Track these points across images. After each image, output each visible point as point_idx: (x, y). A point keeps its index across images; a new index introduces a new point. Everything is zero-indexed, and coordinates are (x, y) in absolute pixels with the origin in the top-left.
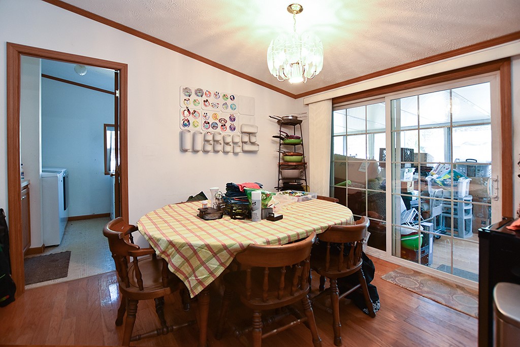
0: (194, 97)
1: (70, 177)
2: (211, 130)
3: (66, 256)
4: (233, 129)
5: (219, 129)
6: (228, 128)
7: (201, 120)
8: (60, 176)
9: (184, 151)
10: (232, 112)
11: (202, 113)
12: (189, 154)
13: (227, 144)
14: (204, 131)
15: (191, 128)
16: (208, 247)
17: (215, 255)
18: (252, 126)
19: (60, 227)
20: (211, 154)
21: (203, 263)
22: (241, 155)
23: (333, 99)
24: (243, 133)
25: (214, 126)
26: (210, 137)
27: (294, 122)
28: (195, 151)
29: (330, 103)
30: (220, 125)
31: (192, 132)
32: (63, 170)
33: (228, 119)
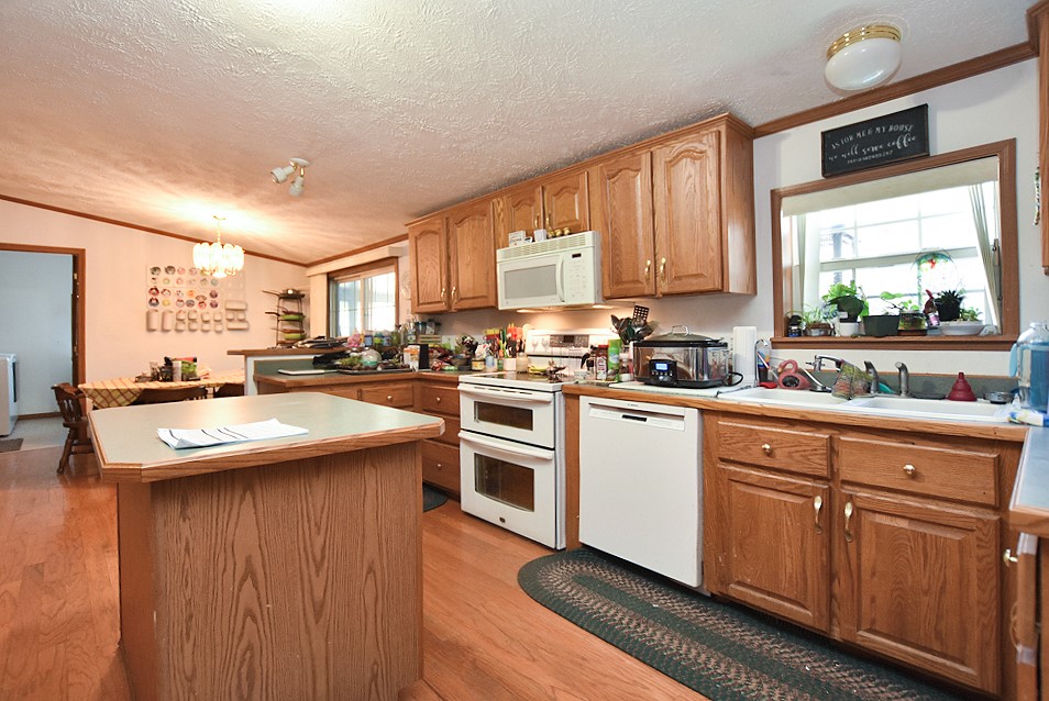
0: (163, 274)
1: (20, 365)
2: (186, 308)
3: (20, 441)
4: (214, 305)
5: (196, 307)
6: (208, 305)
7: (173, 299)
8: (10, 361)
9: (150, 330)
10: (213, 288)
11: (174, 291)
12: (158, 334)
13: (207, 322)
14: (177, 309)
15: (160, 307)
16: (118, 390)
17: (122, 394)
18: (241, 302)
19: (11, 425)
20: (186, 334)
21: (114, 399)
22: (226, 333)
23: (328, 274)
24: (227, 309)
25: (190, 304)
26: (182, 316)
27: (297, 297)
28: (164, 331)
29: (325, 277)
30: (197, 302)
31: (161, 311)
32: (12, 356)
33: (207, 295)
